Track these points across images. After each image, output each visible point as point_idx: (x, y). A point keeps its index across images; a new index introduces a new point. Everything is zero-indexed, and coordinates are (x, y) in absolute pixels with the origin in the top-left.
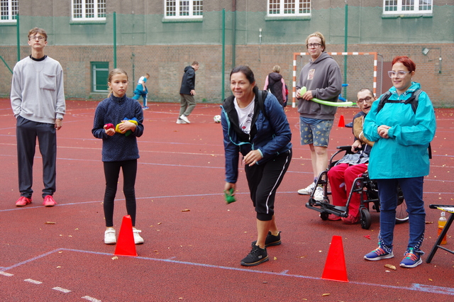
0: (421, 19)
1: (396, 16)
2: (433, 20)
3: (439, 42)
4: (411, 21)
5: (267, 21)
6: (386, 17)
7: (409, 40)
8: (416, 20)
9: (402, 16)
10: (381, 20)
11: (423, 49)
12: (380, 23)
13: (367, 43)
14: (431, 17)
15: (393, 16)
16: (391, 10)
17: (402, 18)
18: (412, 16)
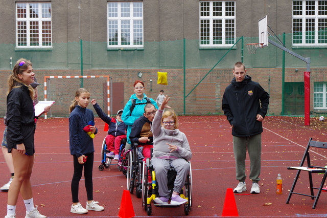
0: (136, 51)
1: (117, 49)
2: (145, 52)
3: (149, 68)
4: (129, 52)
5: (16, 51)
6: (110, 49)
7: (128, 66)
8: (132, 52)
9: (122, 49)
10: (107, 52)
11: (139, 73)
12: (106, 54)
13: (97, 69)
14: (143, 50)
15: (115, 49)
16: (113, 44)
17: (122, 51)
18: (129, 49)
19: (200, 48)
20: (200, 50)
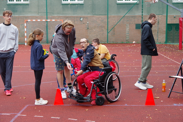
0: (79, 5)
1: (68, 4)
2: (84, 5)
3: (87, 15)
4: (75, 6)
5: (8, 5)
6: (64, 4)
7: (74, 14)
8: (77, 5)
9: (71, 4)
10: (62, 5)
11: (80, 18)
12: (61, 6)
13: (56, 15)
15: (66, 4)
16: (65, 1)
17: (71, 5)
18: (75, 4)
19: (117, 3)
20: (117, 4)
